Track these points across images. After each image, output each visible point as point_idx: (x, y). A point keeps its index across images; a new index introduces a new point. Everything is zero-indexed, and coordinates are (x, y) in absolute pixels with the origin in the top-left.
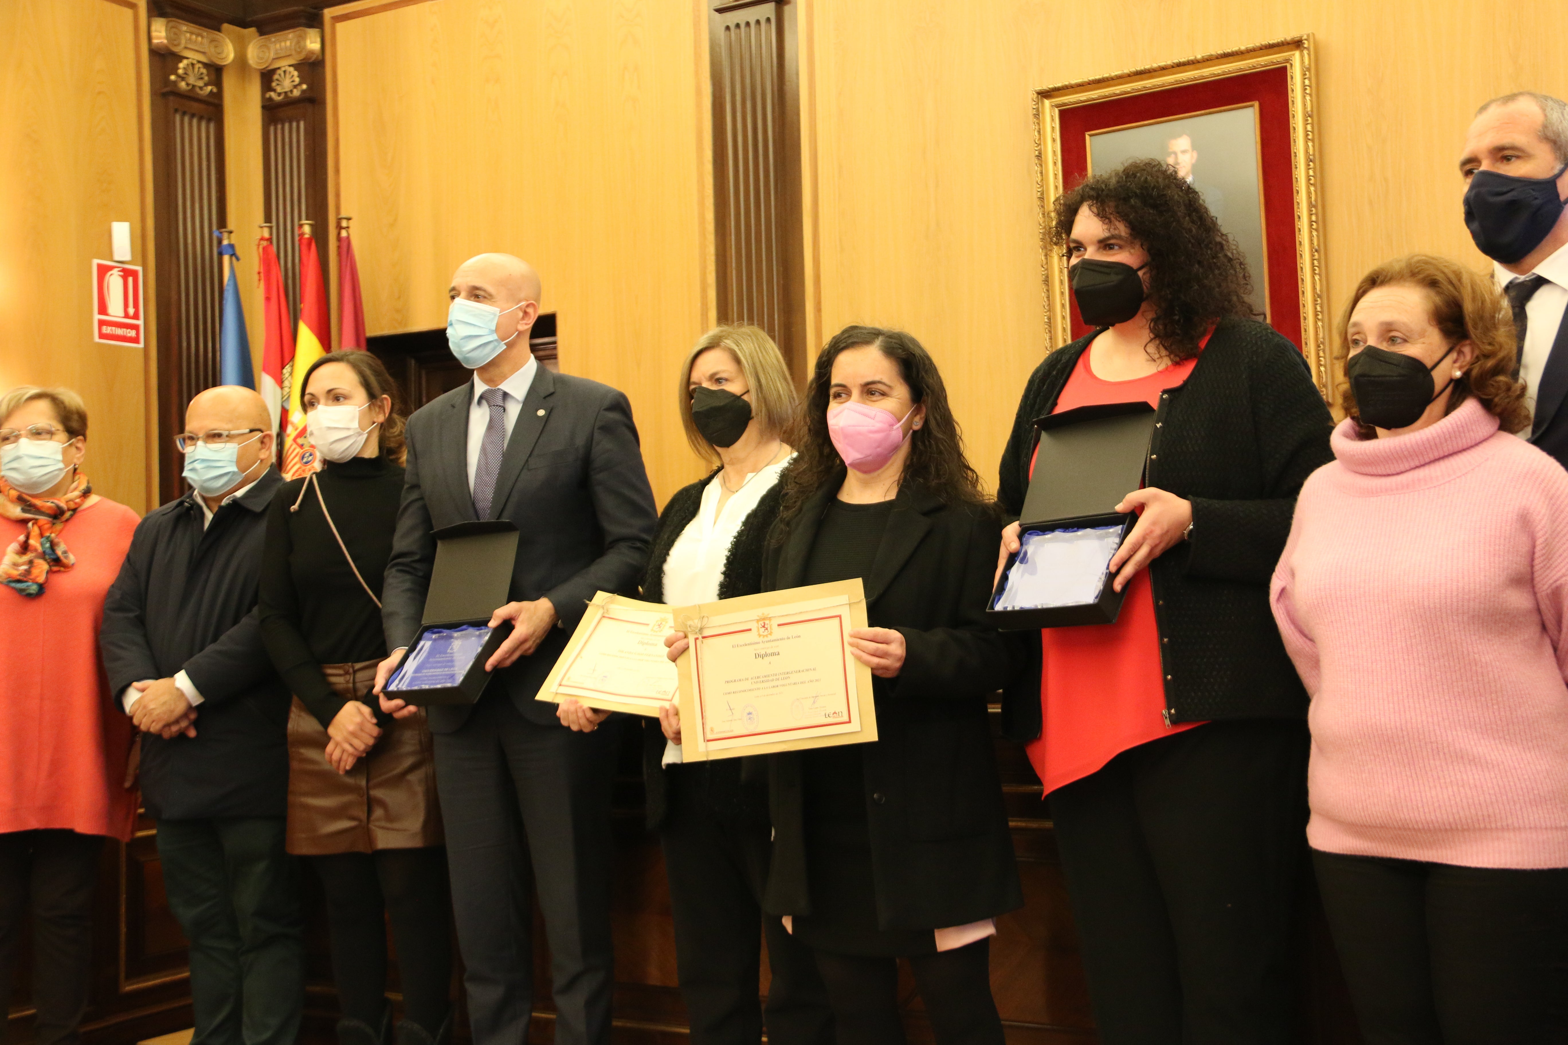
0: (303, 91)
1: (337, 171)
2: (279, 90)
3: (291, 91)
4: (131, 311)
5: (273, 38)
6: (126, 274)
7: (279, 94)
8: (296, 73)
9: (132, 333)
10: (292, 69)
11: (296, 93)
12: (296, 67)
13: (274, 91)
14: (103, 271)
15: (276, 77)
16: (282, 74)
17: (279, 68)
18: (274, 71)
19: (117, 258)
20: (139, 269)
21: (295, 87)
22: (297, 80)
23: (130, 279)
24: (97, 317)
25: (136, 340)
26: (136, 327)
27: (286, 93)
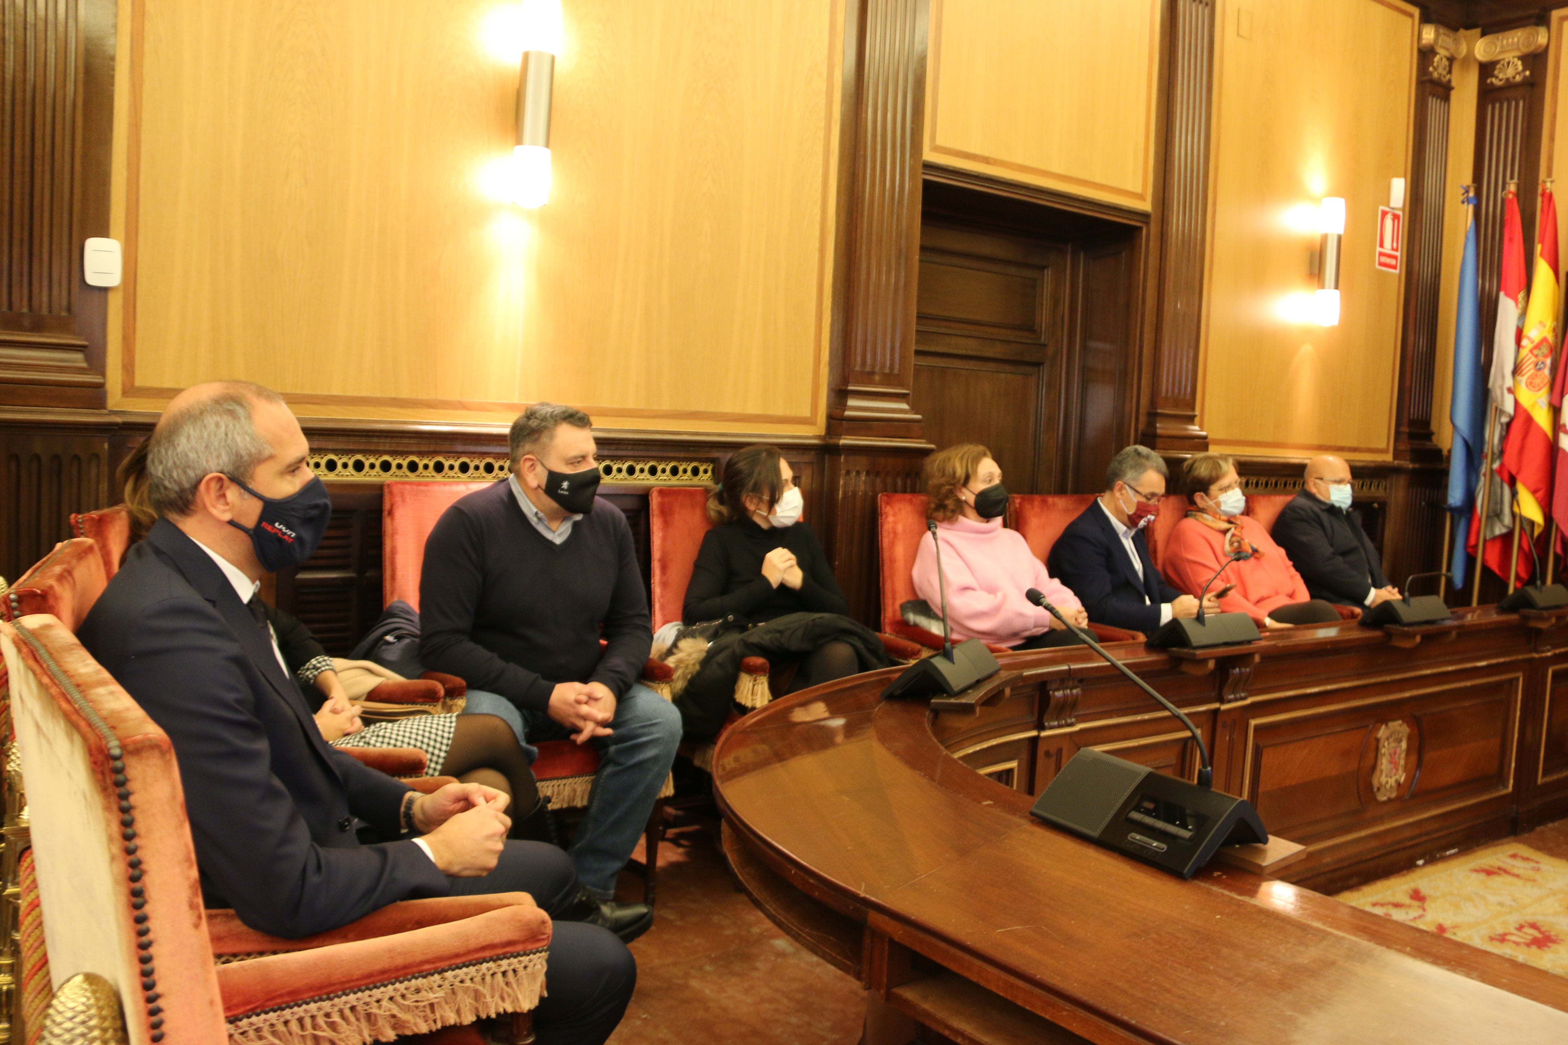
0: (1525, 77)
1: (1552, 139)
2: (1501, 76)
3: (1514, 78)
4: (1395, 245)
5: (1500, 36)
6: (1396, 217)
7: (1501, 80)
8: (1520, 63)
9: (1393, 262)
10: (1516, 60)
11: (1518, 78)
12: (1519, 58)
13: (1497, 77)
14: (1384, 214)
15: (1498, 66)
16: (1506, 65)
17: (1503, 59)
18: (1498, 62)
19: (1392, 205)
20: (1400, 213)
21: (1519, 73)
22: (1520, 68)
23: (1396, 221)
24: (1379, 249)
25: (1395, 267)
26: (1395, 257)
27: (1508, 80)
